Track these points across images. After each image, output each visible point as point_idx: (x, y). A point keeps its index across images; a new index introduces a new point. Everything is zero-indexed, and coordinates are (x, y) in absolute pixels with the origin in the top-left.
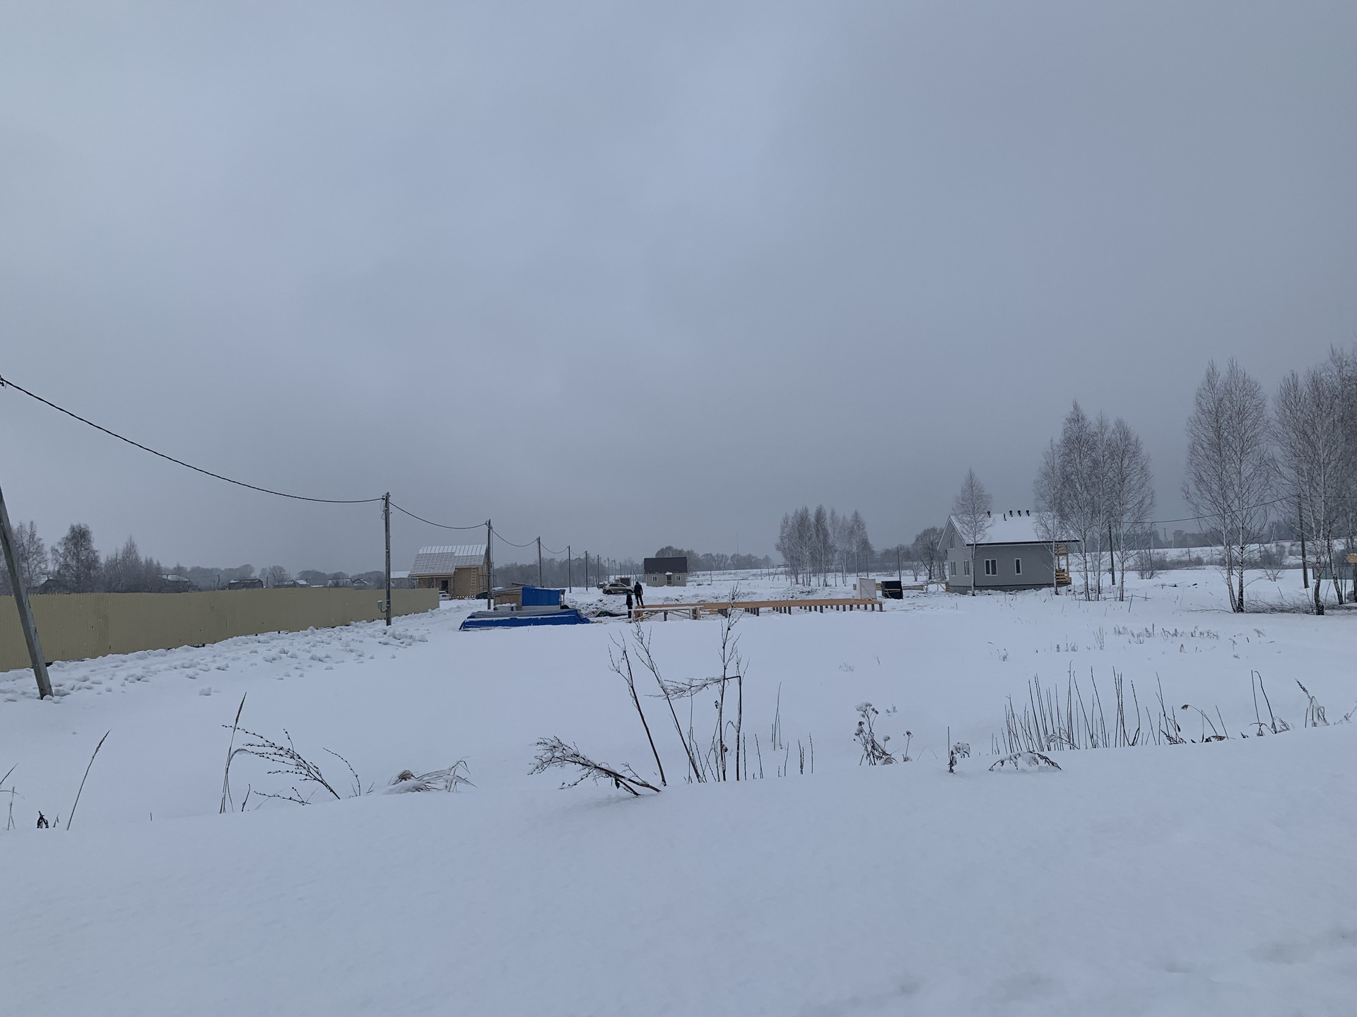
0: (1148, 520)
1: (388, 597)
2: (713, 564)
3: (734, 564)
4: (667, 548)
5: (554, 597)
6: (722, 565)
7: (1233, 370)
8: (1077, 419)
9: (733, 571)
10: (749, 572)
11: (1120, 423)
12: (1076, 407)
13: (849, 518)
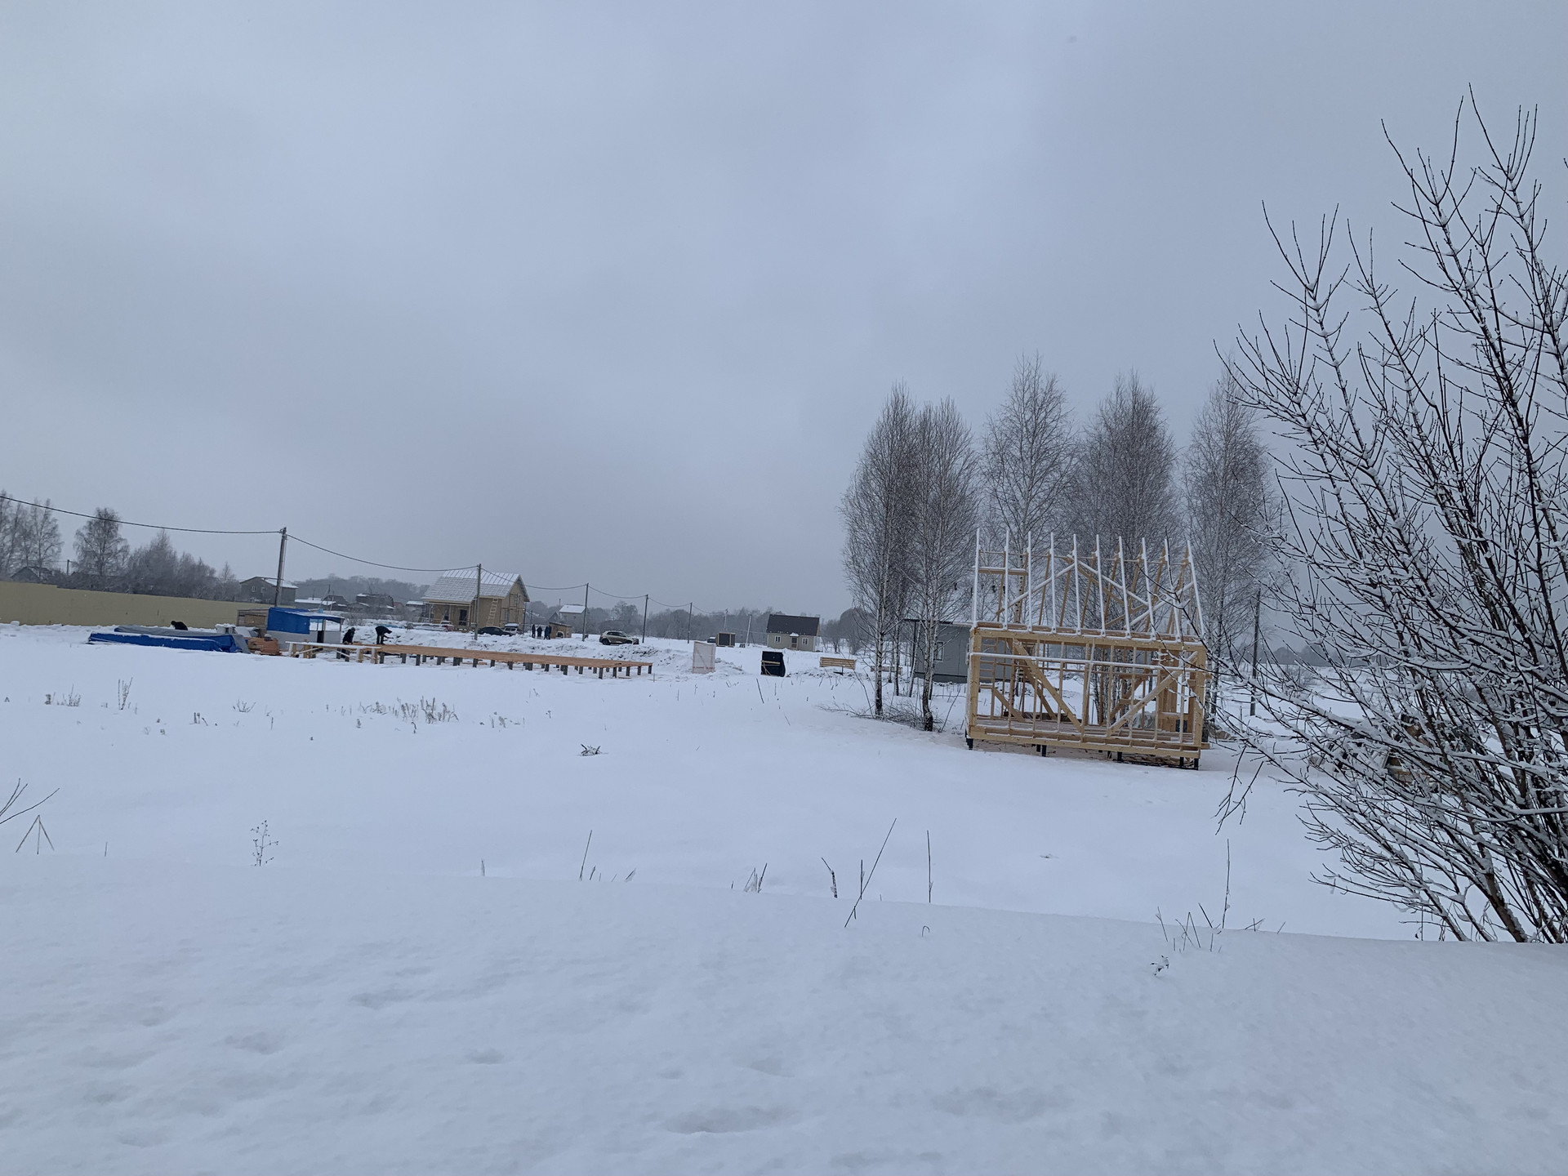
5: (300, 624)
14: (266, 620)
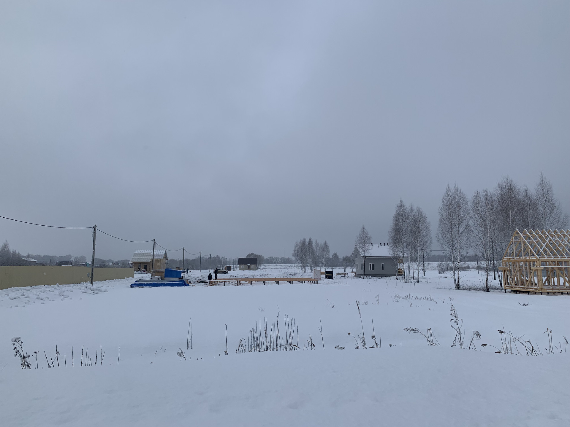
0: (429, 249)
1: (92, 271)
2: (271, 261)
3: (282, 261)
4: (251, 254)
5: (178, 274)
6: (277, 261)
7: (455, 189)
8: (401, 206)
9: (281, 265)
10: (287, 265)
11: (418, 209)
12: (401, 201)
13: (323, 243)
14: (164, 273)
